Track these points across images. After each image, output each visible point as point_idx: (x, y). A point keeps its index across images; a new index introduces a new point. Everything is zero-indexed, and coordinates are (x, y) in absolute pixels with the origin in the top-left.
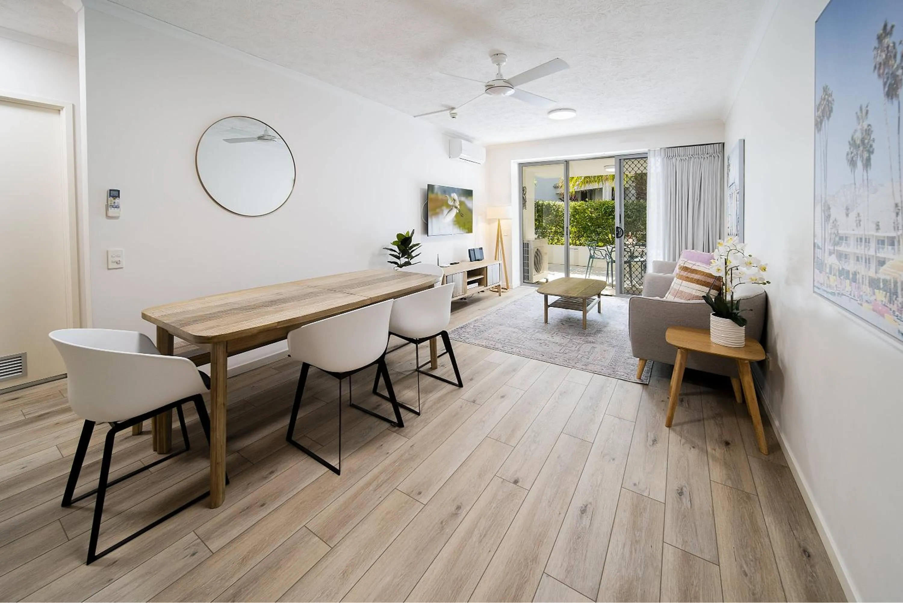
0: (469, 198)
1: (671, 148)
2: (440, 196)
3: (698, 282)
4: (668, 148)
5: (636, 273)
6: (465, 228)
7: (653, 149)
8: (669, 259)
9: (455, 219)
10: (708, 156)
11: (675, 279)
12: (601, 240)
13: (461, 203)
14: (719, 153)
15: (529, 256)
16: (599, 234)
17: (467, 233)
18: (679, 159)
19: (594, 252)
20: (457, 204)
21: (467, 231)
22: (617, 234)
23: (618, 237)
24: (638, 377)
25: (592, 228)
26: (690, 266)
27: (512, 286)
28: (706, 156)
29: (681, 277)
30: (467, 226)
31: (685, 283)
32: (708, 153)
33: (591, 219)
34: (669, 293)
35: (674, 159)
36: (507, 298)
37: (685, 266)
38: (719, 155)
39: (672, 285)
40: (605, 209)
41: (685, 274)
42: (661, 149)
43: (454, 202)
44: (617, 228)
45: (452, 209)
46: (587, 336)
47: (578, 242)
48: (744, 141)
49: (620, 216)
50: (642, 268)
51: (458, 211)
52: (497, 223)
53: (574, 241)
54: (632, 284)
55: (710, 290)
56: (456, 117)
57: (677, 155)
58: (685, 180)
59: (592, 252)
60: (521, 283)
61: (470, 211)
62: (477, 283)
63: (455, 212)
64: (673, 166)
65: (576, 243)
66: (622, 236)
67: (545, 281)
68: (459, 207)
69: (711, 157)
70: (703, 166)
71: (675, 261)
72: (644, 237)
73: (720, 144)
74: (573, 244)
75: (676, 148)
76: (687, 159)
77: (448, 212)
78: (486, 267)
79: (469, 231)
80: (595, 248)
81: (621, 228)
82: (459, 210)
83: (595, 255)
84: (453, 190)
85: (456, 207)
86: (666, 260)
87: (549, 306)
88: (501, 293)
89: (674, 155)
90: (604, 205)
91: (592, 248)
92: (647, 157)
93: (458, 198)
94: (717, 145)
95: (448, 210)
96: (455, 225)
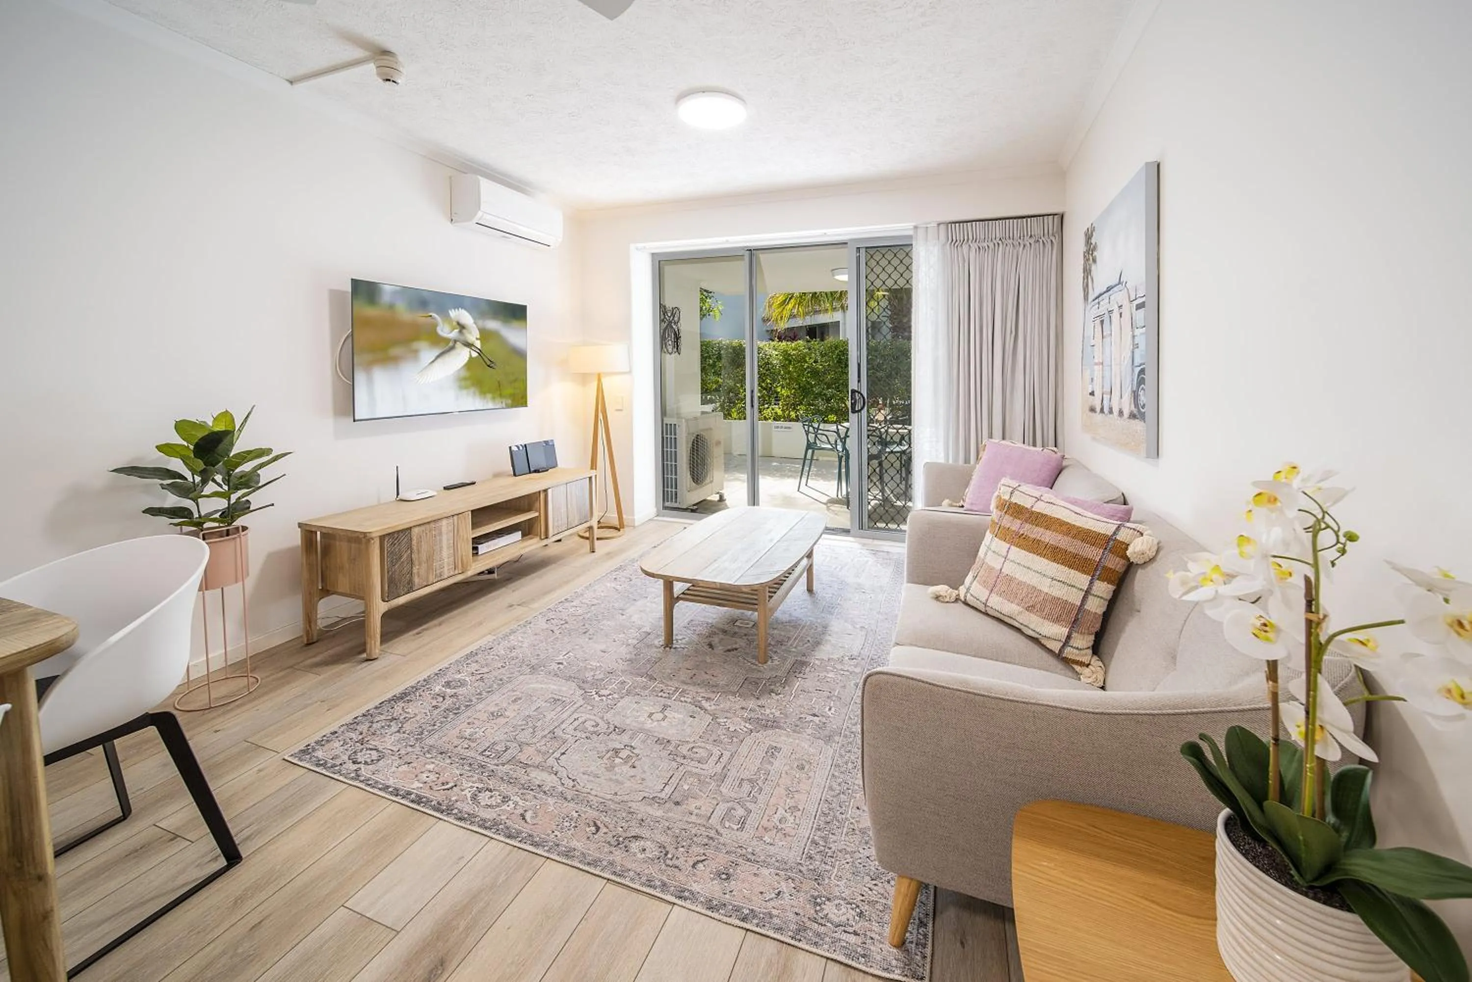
0: (516, 324)
1: (959, 222)
2: (404, 313)
3: (1056, 554)
4: (953, 223)
5: (892, 472)
6: (501, 396)
7: (925, 226)
8: (956, 459)
9: (464, 373)
10: (1032, 241)
11: (988, 536)
12: (832, 411)
13: (485, 335)
14: (1053, 235)
15: (677, 450)
16: (828, 400)
17: (508, 406)
18: (974, 246)
19: (816, 436)
20: (473, 336)
21: (509, 402)
22: (853, 405)
23: (854, 411)
24: (896, 940)
25: (816, 390)
26: (1026, 502)
27: (634, 520)
28: (1028, 241)
29: (1004, 534)
30: (509, 391)
31: (1017, 553)
32: (1031, 236)
33: (815, 373)
34: (975, 578)
35: (965, 247)
36: (609, 555)
37: (1014, 500)
38: (1054, 240)
39: (981, 553)
40: (838, 355)
41: (1015, 525)
42: (939, 225)
43: (460, 332)
44: (853, 391)
45: (452, 348)
46: (762, 693)
47: (793, 415)
48: (1158, 166)
49: (859, 365)
50: (901, 475)
51: (475, 355)
52: (595, 384)
53: (787, 412)
54: (883, 495)
55: (1091, 582)
56: (399, 81)
57: (971, 237)
58: (987, 291)
59: (811, 437)
60: (658, 510)
61: (521, 355)
62: (520, 532)
63: (462, 356)
64: (964, 261)
65: (789, 415)
66: (862, 408)
67: (716, 498)
68: (478, 344)
69: (1037, 244)
70: (1023, 260)
71: (969, 463)
72: (907, 410)
73: (1056, 217)
74: (784, 417)
75: (969, 224)
76: (991, 245)
77: (438, 357)
78: (545, 491)
79: (513, 400)
80: (818, 429)
81: (859, 393)
82: (480, 353)
83: (818, 442)
84: (458, 301)
85: (469, 345)
86: (951, 462)
87: (678, 599)
88: (597, 543)
89: (966, 238)
90: (836, 347)
91: (811, 429)
92: (912, 245)
93: (475, 323)
94: (1051, 217)
95: (437, 352)
96: (461, 388)
